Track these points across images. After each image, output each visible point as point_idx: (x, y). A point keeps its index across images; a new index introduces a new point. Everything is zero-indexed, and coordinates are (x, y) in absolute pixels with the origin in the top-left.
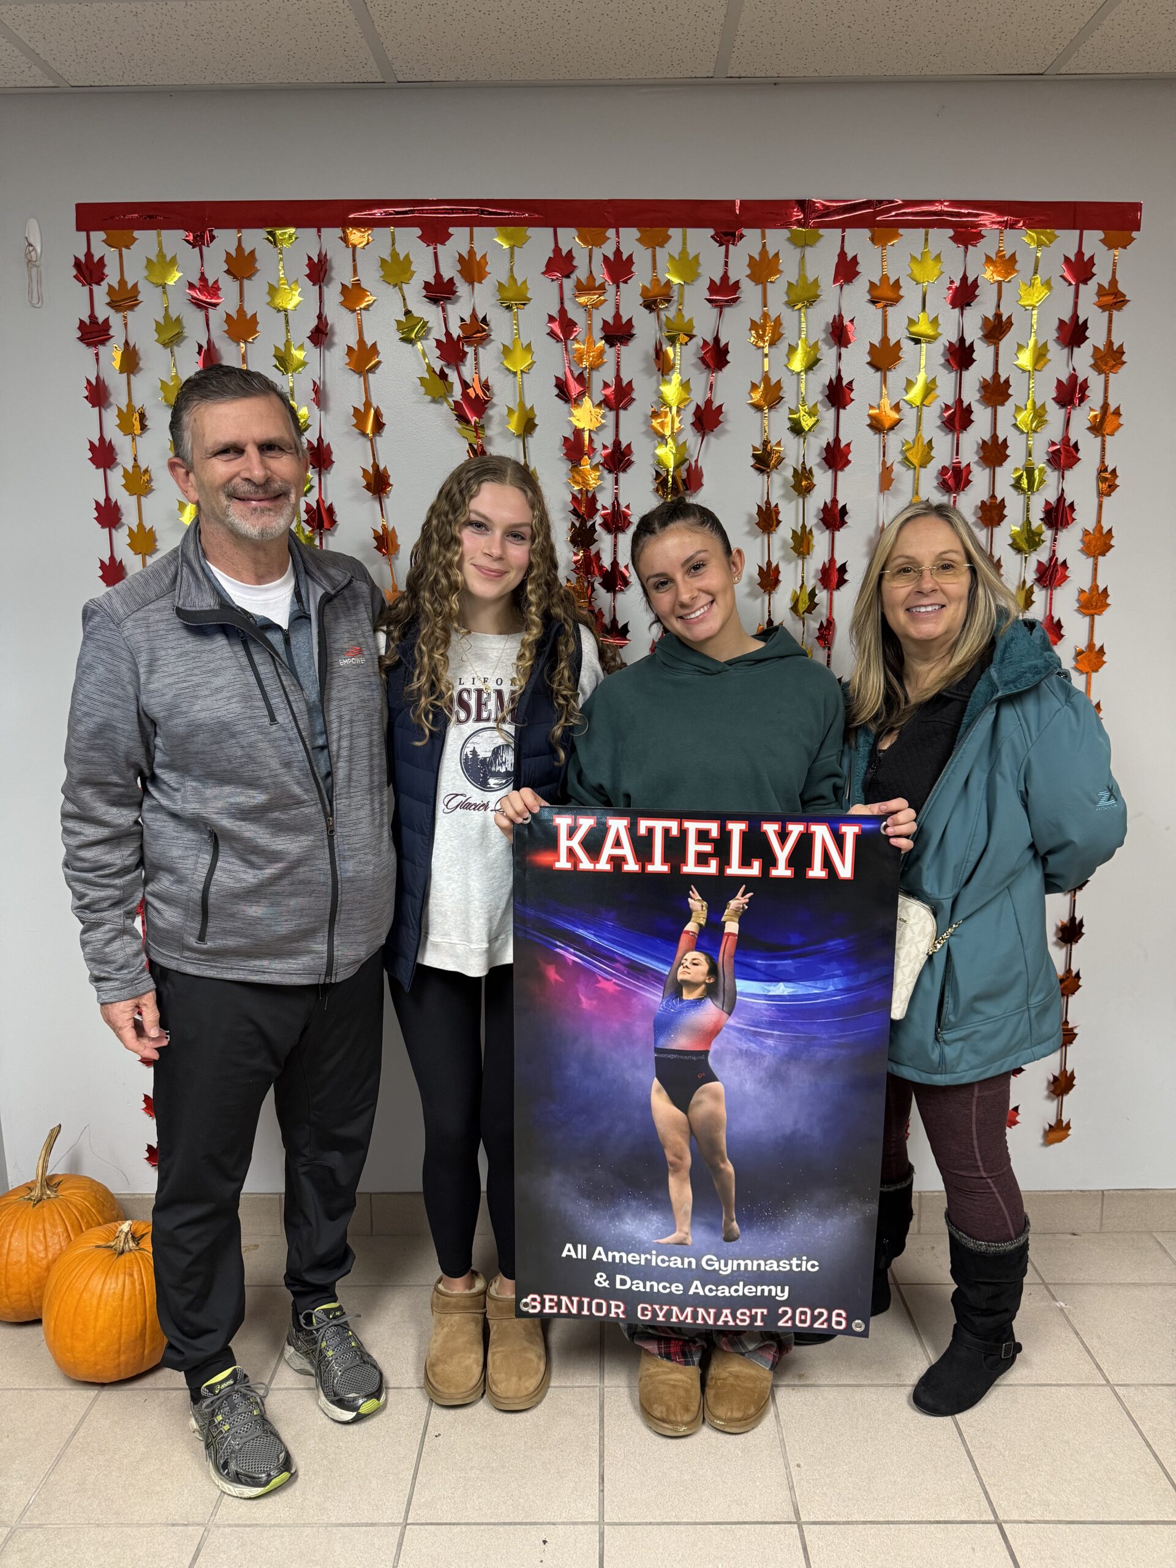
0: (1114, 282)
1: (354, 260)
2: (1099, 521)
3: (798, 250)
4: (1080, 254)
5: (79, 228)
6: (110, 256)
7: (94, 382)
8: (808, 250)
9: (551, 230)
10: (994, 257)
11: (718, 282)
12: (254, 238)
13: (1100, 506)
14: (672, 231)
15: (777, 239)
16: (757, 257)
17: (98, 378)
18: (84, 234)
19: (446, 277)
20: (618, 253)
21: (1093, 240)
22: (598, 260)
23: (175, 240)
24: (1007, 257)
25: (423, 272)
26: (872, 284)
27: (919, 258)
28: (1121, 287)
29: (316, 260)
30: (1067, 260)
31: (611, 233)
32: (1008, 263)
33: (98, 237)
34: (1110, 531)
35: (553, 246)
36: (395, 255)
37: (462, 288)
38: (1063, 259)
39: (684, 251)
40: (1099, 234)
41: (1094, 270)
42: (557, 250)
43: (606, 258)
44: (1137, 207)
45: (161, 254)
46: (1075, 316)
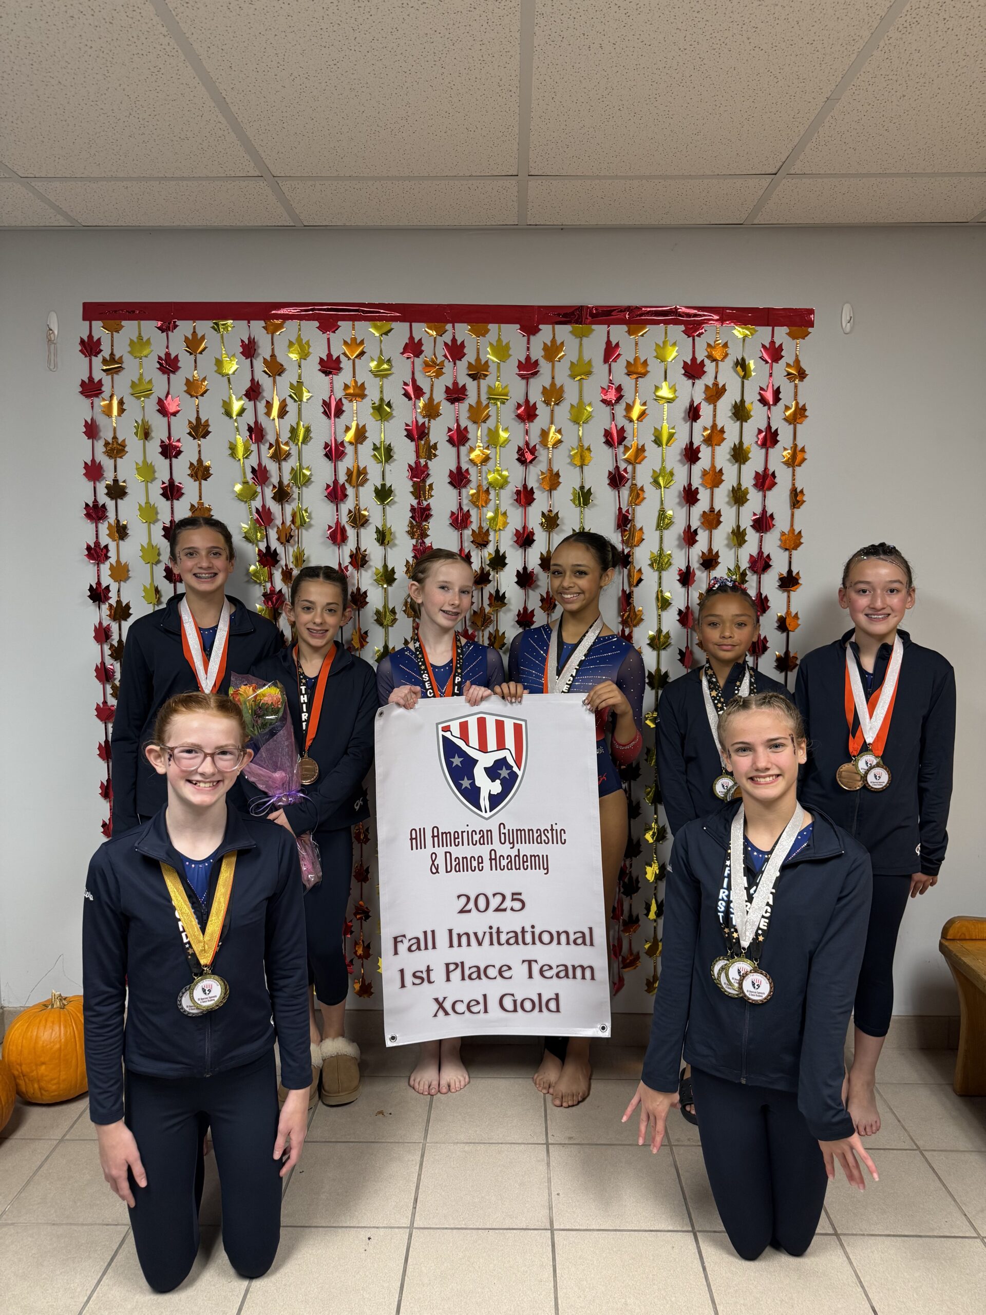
0: (797, 362)
1: (273, 344)
2: (792, 525)
3: (578, 340)
4: (773, 342)
5: (84, 319)
6: (105, 337)
7: (89, 422)
8: (585, 340)
9: (408, 324)
10: (712, 344)
11: (524, 361)
12: (204, 327)
13: (793, 515)
14: (490, 326)
15: (563, 332)
16: (549, 344)
17: (92, 419)
18: (87, 323)
19: (335, 356)
20: (454, 340)
21: (781, 334)
22: (440, 343)
23: (150, 327)
24: (722, 344)
25: (319, 352)
26: (628, 363)
27: (662, 345)
28: (803, 365)
29: (247, 342)
30: (764, 346)
31: (449, 326)
33: (97, 325)
34: (800, 532)
35: (408, 335)
37: (346, 364)
38: (761, 345)
39: (499, 340)
40: (785, 329)
41: (783, 353)
42: (411, 338)
43: (446, 344)
44: (811, 311)
45: (140, 337)
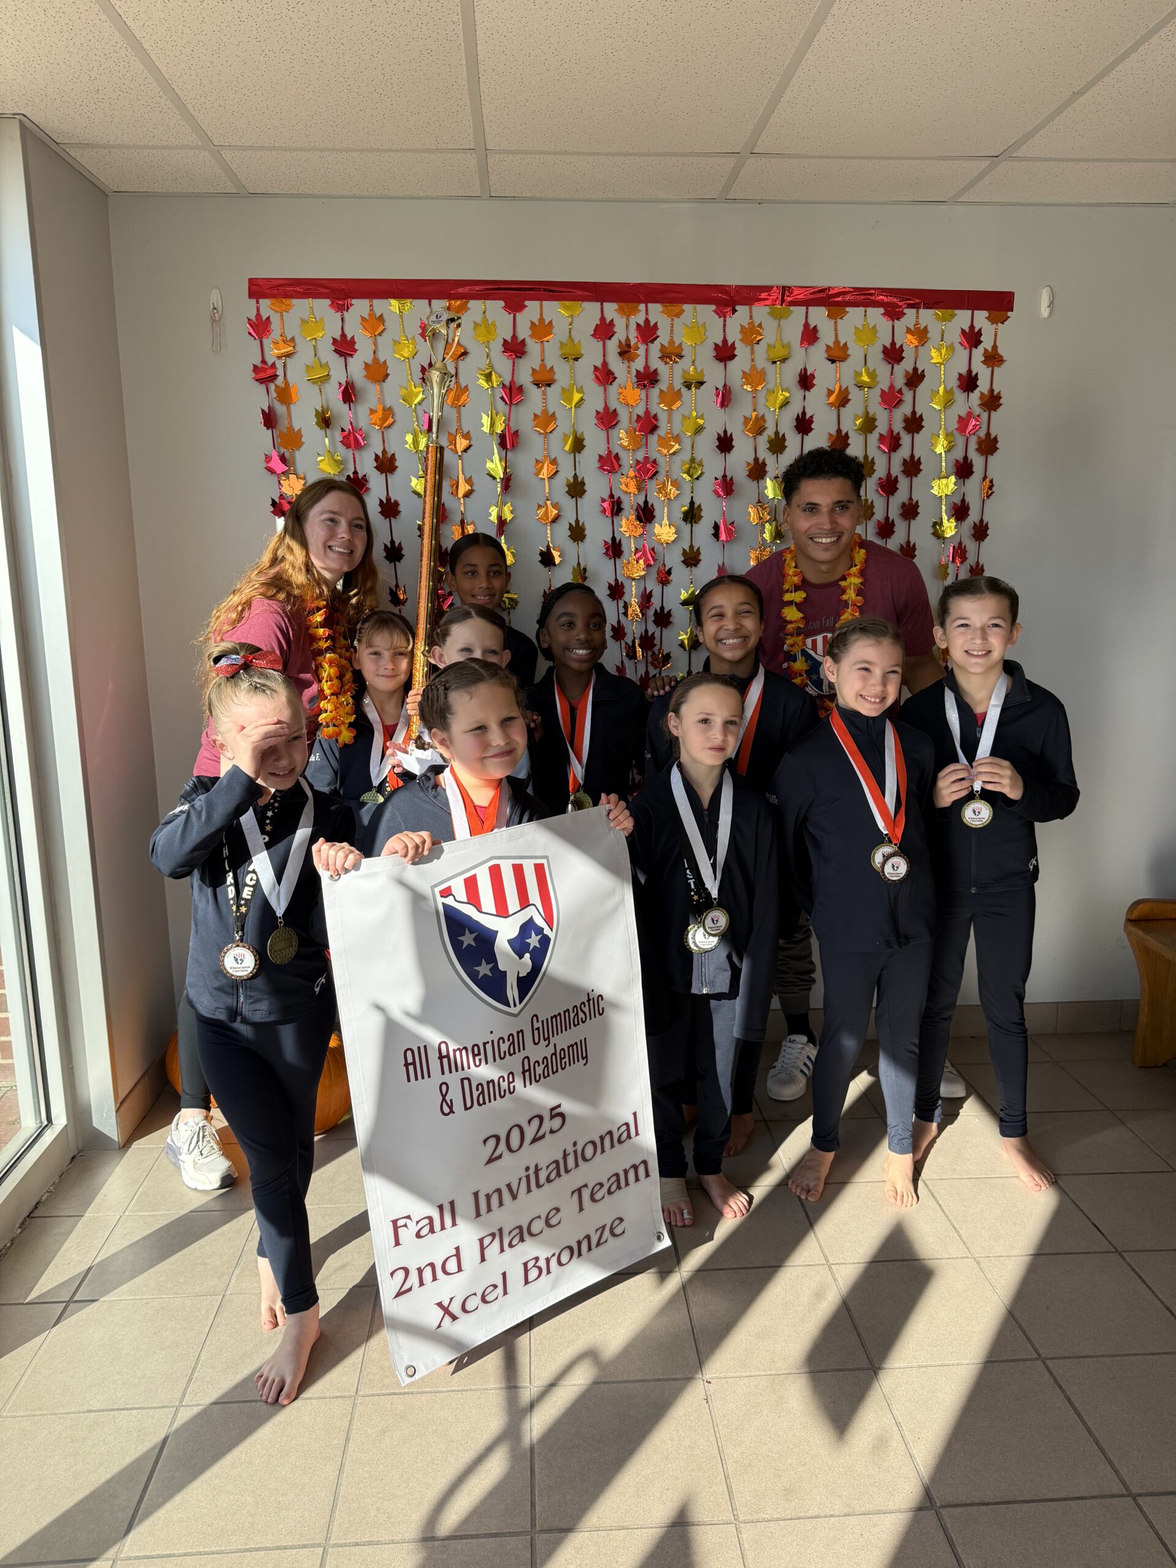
0: (995, 347)
2: (982, 516)
3: (776, 322)
4: (972, 327)
5: (251, 297)
6: (274, 317)
7: (267, 410)
8: (783, 322)
9: (599, 304)
10: (912, 328)
11: (720, 344)
13: (983, 506)
14: (686, 307)
15: (761, 312)
16: (747, 326)
17: (270, 408)
18: (254, 301)
19: (520, 337)
20: (647, 321)
21: (981, 318)
22: (633, 326)
23: (322, 306)
24: (922, 328)
25: (504, 333)
26: (828, 346)
28: (1000, 351)
30: (963, 331)
31: (642, 307)
32: (922, 334)
33: (265, 303)
34: (988, 522)
35: (599, 316)
36: (485, 320)
37: (532, 346)
38: (960, 331)
39: (694, 321)
40: (985, 314)
41: (982, 339)
42: (603, 319)
43: (638, 325)
44: (1011, 295)
45: (313, 317)
46: (970, 371)
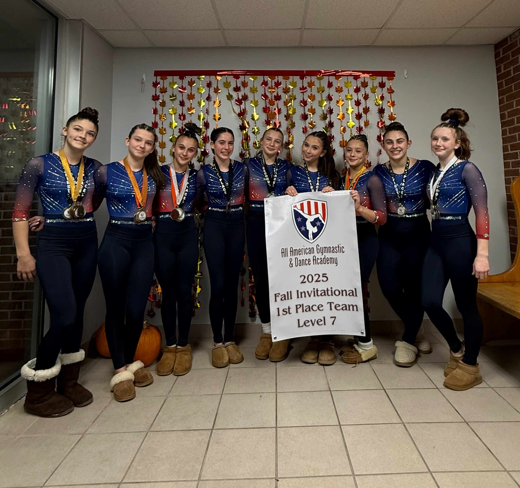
1: (217, 83)
3: (319, 81)
4: (382, 82)
5: (155, 76)
6: (161, 81)
8: (321, 81)
9: (263, 76)
10: (363, 82)
11: (301, 88)
12: (194, 78)
14: (290, 77)
15: (314, 79)
16: (310, 82)
17: (156, 108)
19: (238, 86)
20: (278, 81)
21: (385, 79)
22: (273, 83)
23: (176, 78)
24: (366, 82)
25: (233, 85)
26: (336, 88)
28: (392, 88)
30: (379, 83)
31: (276, 77)
33: (159, 78)
35: (263, 80)
36: (227, 81)
37: (242, 88)
39: (293, 81)
40: (386, 77)
41: (386, 85)
43: (275, 82)
44: (394, 72)
45: (173, 81)
